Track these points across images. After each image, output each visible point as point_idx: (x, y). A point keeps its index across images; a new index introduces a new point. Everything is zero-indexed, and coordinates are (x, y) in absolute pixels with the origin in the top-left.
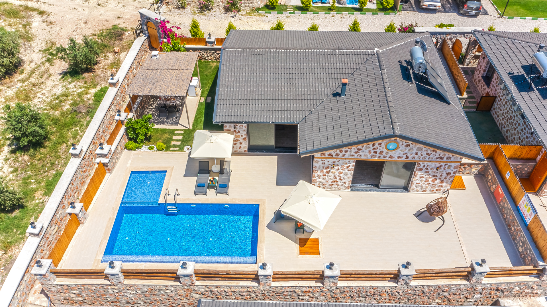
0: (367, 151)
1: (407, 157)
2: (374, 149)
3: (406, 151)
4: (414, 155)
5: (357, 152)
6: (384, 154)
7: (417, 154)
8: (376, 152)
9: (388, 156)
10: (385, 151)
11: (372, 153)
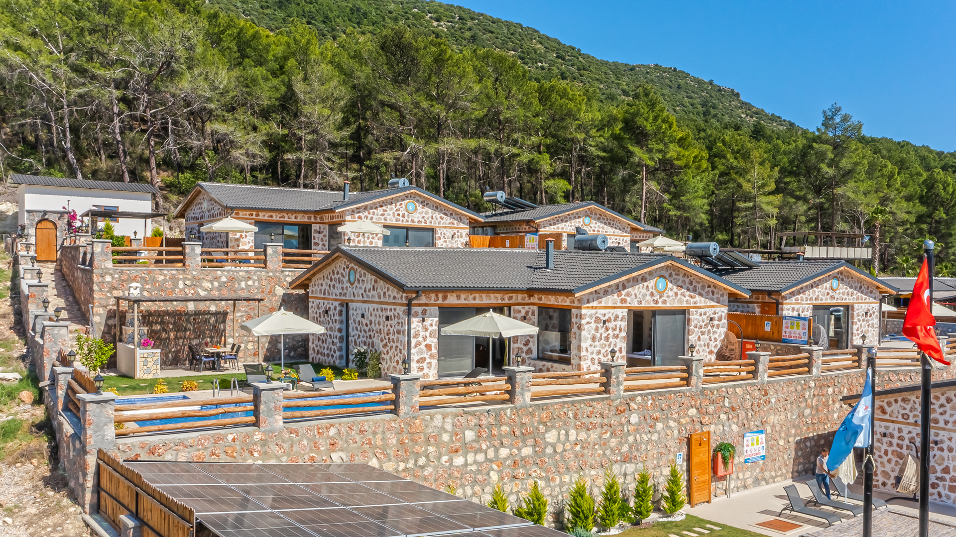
0: (391, 213)
1: (426, 222)
2: (397, 210)
3: (423, 215)
4: (430, 219)
5: (383, 215)
6: (406, 218)
7: (432, 218)
8: (398, 215)
9: (410, 220)
10: (406, 214)
11: (396, 216)
